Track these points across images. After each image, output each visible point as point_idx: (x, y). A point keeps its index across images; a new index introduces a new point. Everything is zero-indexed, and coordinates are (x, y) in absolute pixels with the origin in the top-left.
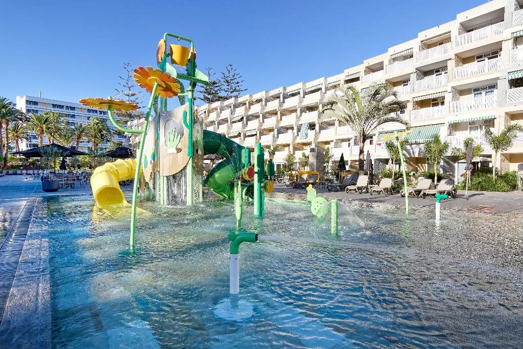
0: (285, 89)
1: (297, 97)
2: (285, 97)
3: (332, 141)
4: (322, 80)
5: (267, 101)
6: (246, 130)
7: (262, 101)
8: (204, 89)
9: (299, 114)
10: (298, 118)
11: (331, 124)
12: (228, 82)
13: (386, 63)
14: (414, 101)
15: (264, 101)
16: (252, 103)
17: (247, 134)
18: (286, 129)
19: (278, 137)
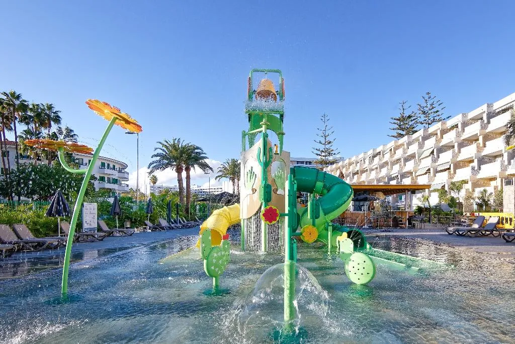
5: (465, 125)
6: (437, 164)
7: (457, 127)
8: (397, 126)
15: (460, 126)
16: (444, 132)
17: (439, 169)
18: (493, 158)
19: (480, 168)
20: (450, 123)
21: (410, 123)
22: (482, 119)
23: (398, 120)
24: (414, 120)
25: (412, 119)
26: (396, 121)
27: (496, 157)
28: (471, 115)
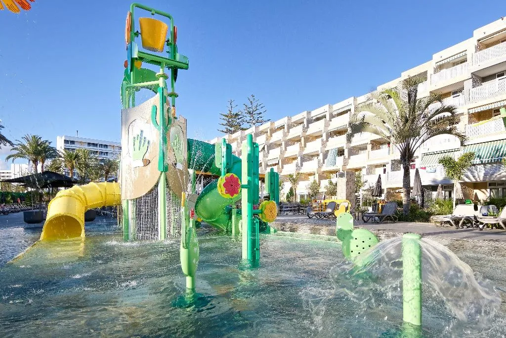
0: (309, 113)
1: (322, 122)
2: (310, 122)
3: (364, 167)
4: (351, 100)
5: (290, 127)
6: (267, 159)
7: (284, 128)
8: (226, 122)
9: (325, 140)
10: (324, 144)
11: (363, 148)
12: (250, 113)
13: (430, 72)
14: (471, 112)
15: (286, 127)
16: (273, 131)
17: (269, 164)
18: (311, 157)
19: (302, 165)
20: (277, 124)
21: (238, 121)
22: (303, 123)
23: (226, 116)
24: (241, 118)
25: (239, 117)
26: (224, 117)
27: (313, 156)
28: (295, 118)
